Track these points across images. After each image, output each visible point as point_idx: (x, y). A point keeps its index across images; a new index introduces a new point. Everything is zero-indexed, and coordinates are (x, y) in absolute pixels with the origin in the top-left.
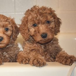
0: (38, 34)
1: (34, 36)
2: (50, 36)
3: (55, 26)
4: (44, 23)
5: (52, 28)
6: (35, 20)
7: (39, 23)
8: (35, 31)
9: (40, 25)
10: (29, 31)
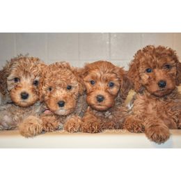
0: (153, 82)
1: (147, 85)
2: (170, 85)
3: (177, 72)
4: (162, 68)
5: (173, 75)
6: (149, 62)
7: (155, 67)
8: (149, 78)
9: (156, 70)
10: (140, 78)
